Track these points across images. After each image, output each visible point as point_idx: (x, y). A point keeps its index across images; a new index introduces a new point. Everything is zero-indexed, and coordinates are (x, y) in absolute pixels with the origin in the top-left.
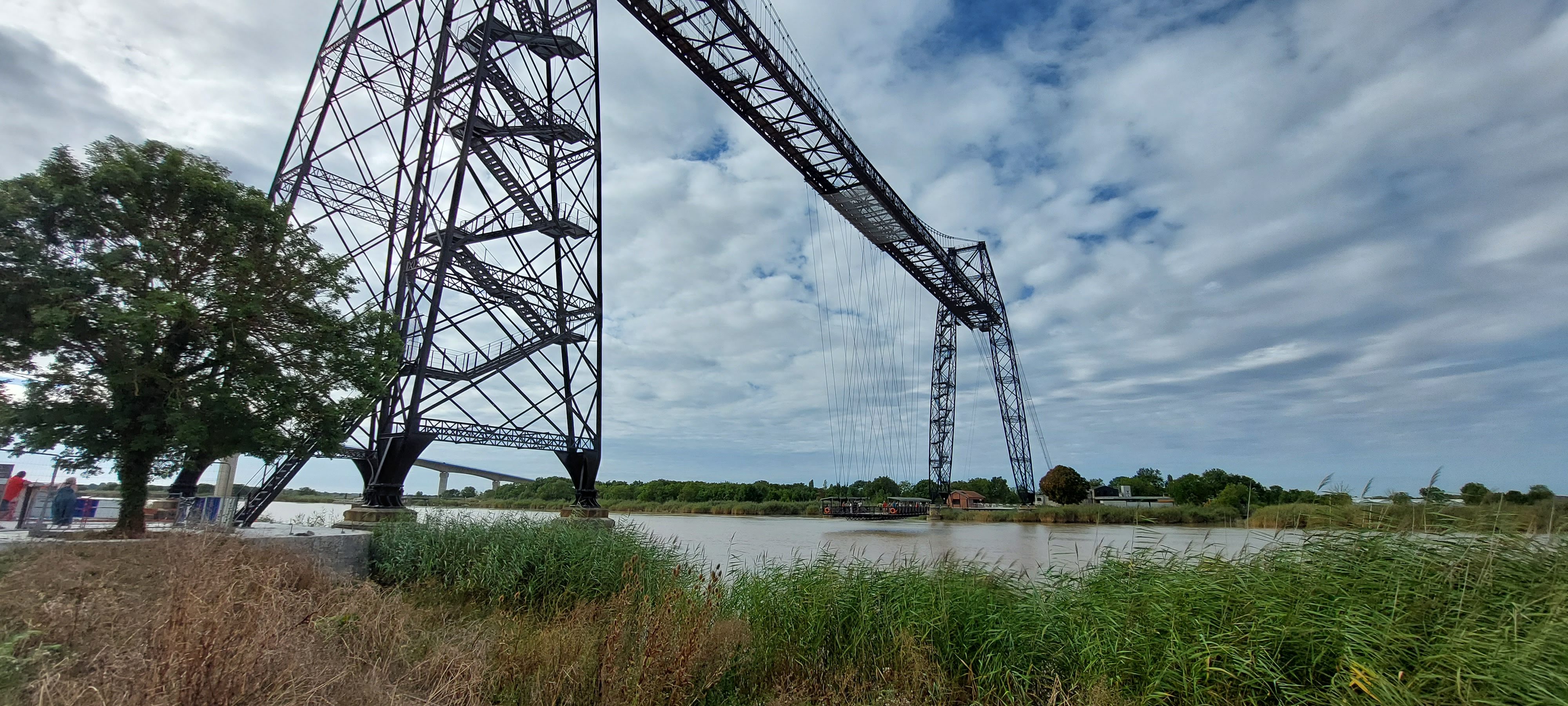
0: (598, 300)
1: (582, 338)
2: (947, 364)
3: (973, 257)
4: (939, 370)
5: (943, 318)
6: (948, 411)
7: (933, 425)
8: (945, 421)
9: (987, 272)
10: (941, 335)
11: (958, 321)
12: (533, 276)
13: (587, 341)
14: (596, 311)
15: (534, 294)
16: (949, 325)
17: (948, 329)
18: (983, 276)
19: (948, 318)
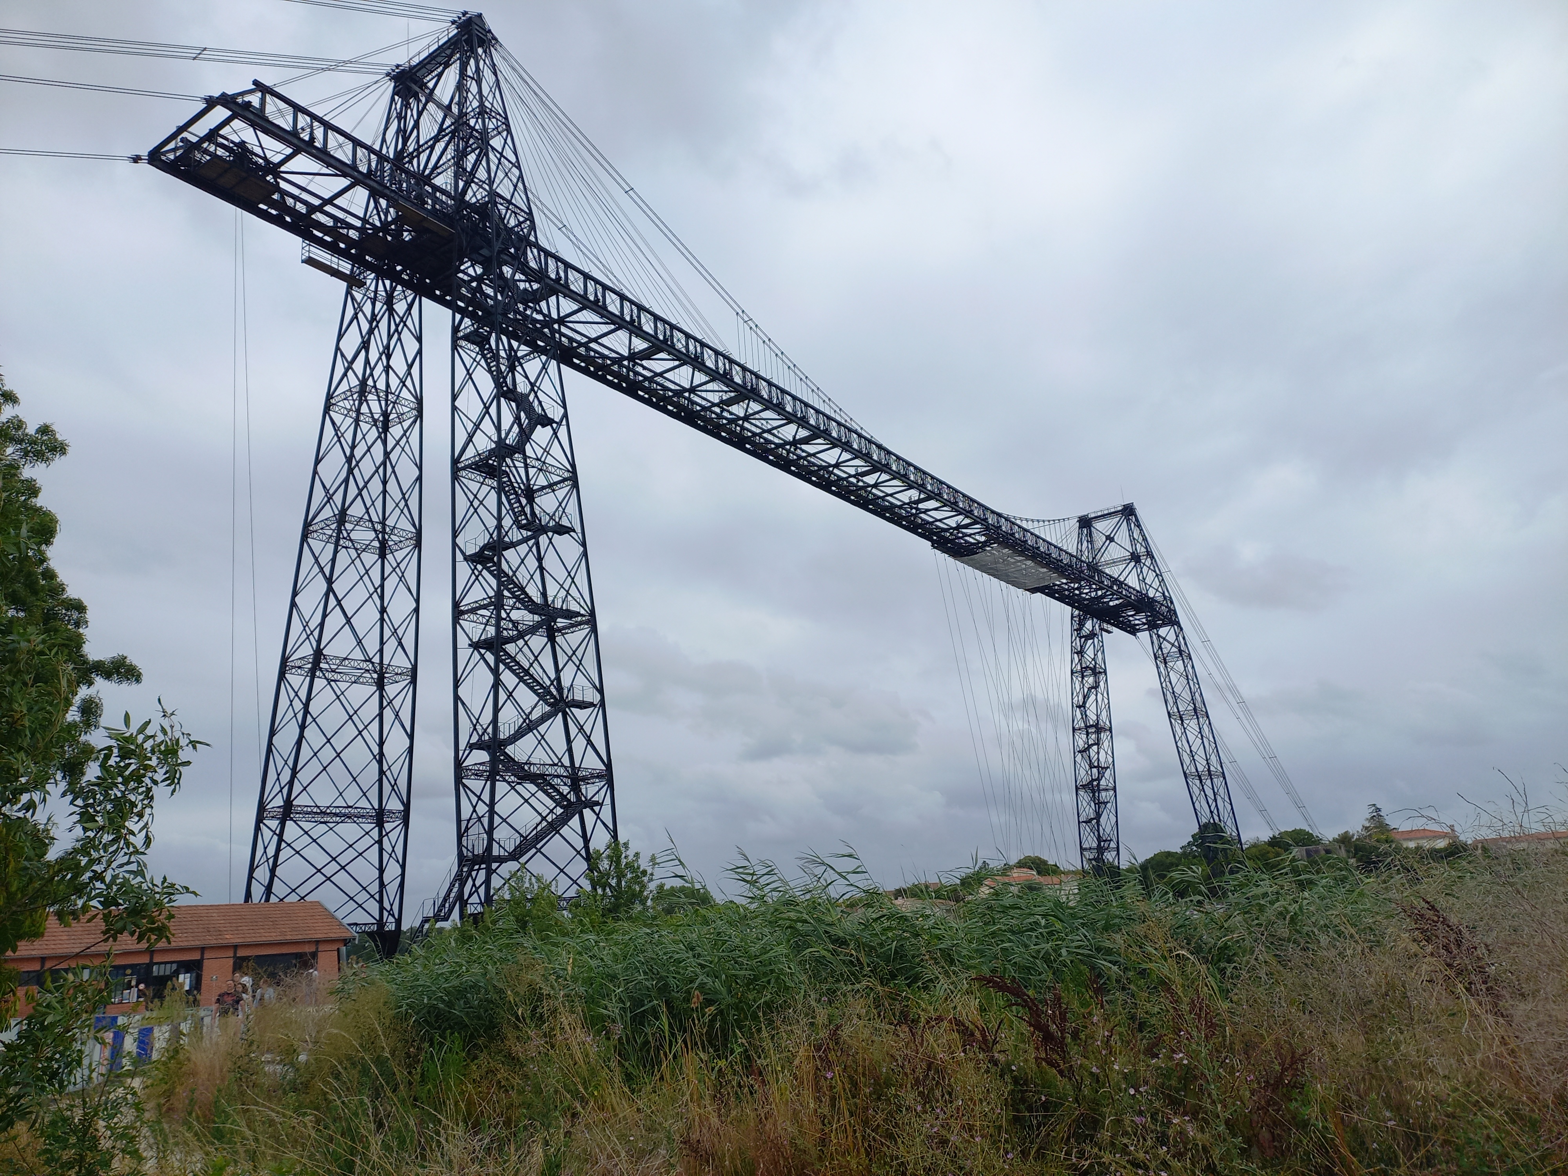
0: (609, 766)
1: (597, 803)
2: (1093, 697)
3: (1118, 526)
4: (1082, 706)
5: (1081, 624)
6: (1101, 769)
7: (1081, 793)
8: (1098, 785)
9: (1141, 550)
10: (1081, 653)
11: (1105, 626)
12: (556, 761)
13: (601, 805)
14: (607, 776)
15: (558, 776)
16: (1092, 635)
17: (1090, 642)
18: (1135, 558)
19: (1089, 625)
